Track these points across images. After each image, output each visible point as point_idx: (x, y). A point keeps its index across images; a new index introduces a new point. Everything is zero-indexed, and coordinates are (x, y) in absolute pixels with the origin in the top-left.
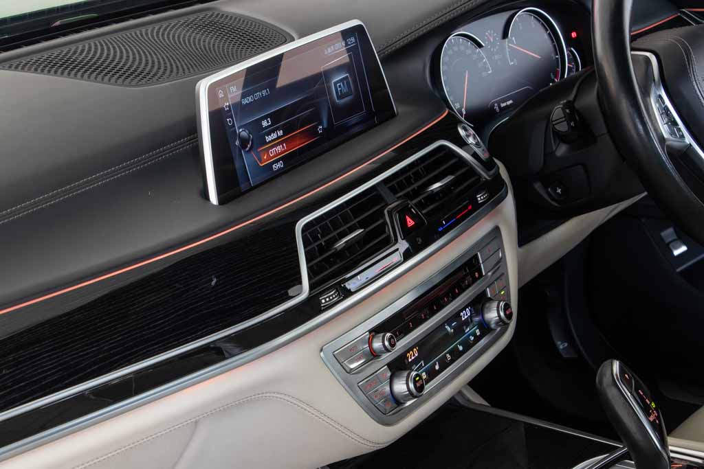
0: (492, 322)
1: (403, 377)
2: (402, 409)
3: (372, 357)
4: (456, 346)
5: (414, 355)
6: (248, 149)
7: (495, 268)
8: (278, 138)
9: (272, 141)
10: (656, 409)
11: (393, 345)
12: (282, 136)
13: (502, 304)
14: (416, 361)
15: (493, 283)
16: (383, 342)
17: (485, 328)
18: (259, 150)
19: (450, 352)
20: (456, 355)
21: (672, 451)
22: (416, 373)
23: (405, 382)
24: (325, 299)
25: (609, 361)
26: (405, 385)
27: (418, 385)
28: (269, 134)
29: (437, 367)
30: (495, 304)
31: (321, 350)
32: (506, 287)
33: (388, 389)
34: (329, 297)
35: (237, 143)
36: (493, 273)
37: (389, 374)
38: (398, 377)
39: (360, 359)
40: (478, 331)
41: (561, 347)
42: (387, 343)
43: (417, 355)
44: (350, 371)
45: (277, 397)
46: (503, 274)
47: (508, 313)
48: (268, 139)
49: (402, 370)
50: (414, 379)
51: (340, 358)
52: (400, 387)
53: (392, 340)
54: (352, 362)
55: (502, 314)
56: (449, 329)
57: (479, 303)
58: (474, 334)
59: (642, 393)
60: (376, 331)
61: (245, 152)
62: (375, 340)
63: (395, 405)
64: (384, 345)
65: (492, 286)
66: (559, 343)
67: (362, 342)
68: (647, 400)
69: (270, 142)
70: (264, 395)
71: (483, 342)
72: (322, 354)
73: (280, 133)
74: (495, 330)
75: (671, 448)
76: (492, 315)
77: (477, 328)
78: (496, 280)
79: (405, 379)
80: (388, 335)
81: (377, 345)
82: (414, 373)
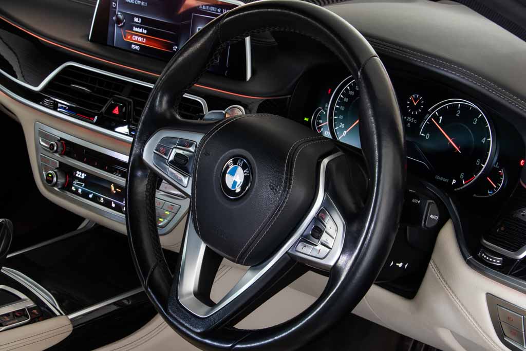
6: (119, 25)
8: (142, 33)
9: (137, 32)
12: (144, 34)
18: (127, 31)
24: (47, 101)
28: (137, 27)
34: (49, 102)
35: (114, 18)
48: (135, 29)
54: (43, 141)
61: (117, 26)
69: (135, 31)
73: (145, 32)
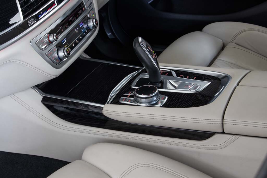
0: (91, 27)
1: (62, 50)
2: (62, 62)
3: (50, 43)
4: (79, 37)
5: (65, 41)
7: (90, 6)
10: (154, 53)
11: (57, 38)
13: (94, 20)
14: (66, 44)
15: (90, 12)
16: (53, 37)
17: (88, 29)
19: (77, 39)
20: (80, 40)
21: (161, 68)
22: (67, 48)
23: (63, 52)
24: (30, 22)
25: (136, 38)
26: (63, 53)
27: (68, 53)
29: (73, 45)
30: (92, 20)
31: (30, 42)
32: (94, 13)
33: (57, 55)
34: (31, 21)
36: (89, 8)
37: (56, 49)
38: (60, 50)
39: (45, 44)
40: (86, 30)
41: (109, 35)
42: (55, 38)
43: (66, 41)
44: (42, 49)
45: (15, 62)
46: (93, 8)
47: (96, 23)
49: (61, 47)
50: (66, 50)
51: (38, 44)
52: (61, 54)
53: (57, 36)
54: (42, 46)
55: (94, 23)
56: (76, 30)
57: (86, 20)
58: (85, 32)
59: (149, 48)
60: (50, 33)
62: (50, 37)
63: (60, 61)
64: (54, 38)
65: (90, 13)
66: (108, 33)
67: (45, 38)
68: (151, 51)
70: (10, 61)
71: (88, 35)
72: (31, 43)
74: (92, 30)
75: (160, 67)
76: (91, 24)
77: (86, 29)
78: (91, 11)
79: (63, 51)
80: (55, 34)
81: (51, 39)
82: (66, 48)
